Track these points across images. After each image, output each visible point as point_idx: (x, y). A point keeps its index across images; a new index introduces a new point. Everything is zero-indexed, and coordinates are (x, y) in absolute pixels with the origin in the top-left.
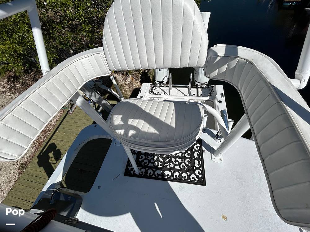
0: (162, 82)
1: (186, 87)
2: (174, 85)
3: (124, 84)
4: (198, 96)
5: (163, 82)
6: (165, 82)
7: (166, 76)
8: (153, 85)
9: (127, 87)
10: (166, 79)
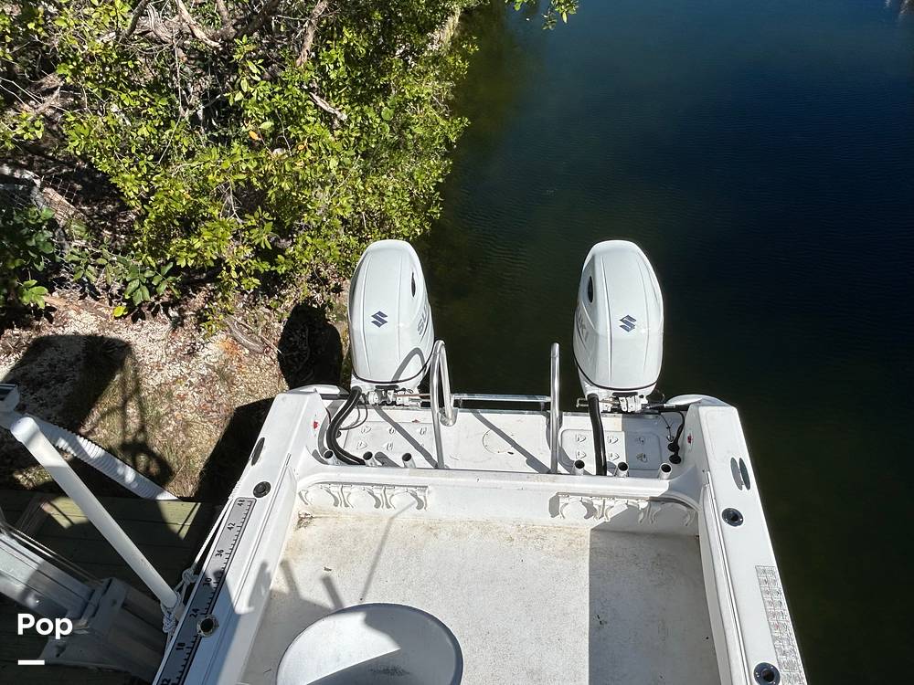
0: (393, 386)
1: (534, 408)
2: (465, 397)
3: (176, 380)
4: (602, 468)
5: (401, 385)
6: (413, 385)
7: (417, 351)
8: (341, 397)
9: (193, 399)
10: (414, 367)
